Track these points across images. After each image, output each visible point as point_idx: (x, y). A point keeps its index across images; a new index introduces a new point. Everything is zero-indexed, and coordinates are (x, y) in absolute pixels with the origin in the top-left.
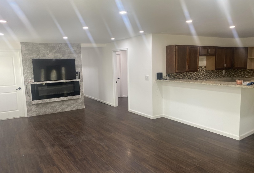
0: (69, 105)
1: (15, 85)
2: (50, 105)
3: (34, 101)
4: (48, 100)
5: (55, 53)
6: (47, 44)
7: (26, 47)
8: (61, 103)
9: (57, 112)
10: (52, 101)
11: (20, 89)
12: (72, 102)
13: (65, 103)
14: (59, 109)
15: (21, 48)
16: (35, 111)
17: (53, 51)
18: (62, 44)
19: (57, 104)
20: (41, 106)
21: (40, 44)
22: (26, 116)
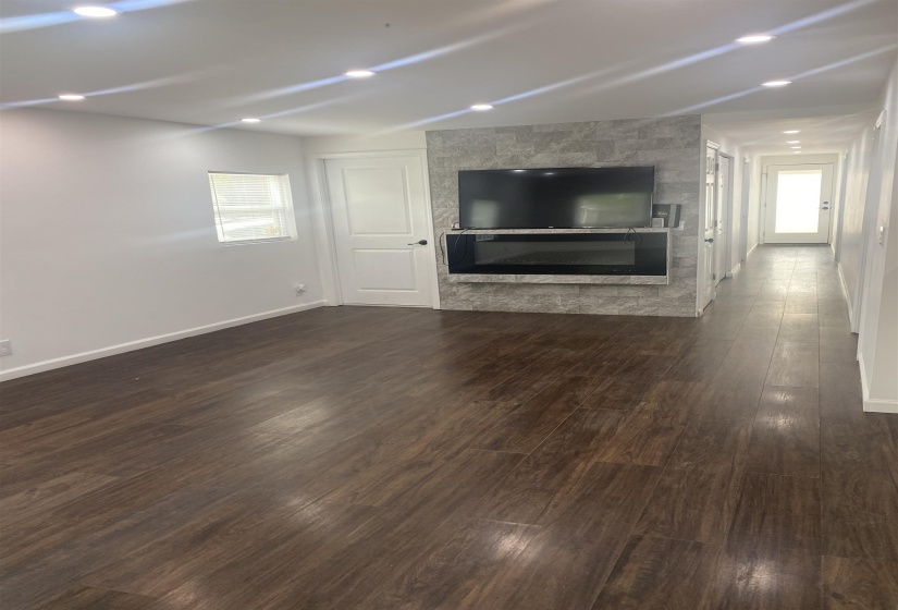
0: (613, 300)
1: (409, 232)
2: (525, 290)
3: (456, 275)
4: (511, 278)
5: (563, 150)
6: (530, 128)
7: (444, 142)
8: (577, 290)
9: (555, 311)
10: (524, 281)
11: (424, 243)
12: (631, 292)
13: (593, 291)
14: (563, 305)
15: (428, 144)
16: (467, 300)
17: (554, 146)
18: (597, 122)
19: (557, 291)
20: (489, 288)
21: (499, 130)
22: (437, 305)
